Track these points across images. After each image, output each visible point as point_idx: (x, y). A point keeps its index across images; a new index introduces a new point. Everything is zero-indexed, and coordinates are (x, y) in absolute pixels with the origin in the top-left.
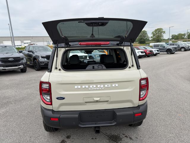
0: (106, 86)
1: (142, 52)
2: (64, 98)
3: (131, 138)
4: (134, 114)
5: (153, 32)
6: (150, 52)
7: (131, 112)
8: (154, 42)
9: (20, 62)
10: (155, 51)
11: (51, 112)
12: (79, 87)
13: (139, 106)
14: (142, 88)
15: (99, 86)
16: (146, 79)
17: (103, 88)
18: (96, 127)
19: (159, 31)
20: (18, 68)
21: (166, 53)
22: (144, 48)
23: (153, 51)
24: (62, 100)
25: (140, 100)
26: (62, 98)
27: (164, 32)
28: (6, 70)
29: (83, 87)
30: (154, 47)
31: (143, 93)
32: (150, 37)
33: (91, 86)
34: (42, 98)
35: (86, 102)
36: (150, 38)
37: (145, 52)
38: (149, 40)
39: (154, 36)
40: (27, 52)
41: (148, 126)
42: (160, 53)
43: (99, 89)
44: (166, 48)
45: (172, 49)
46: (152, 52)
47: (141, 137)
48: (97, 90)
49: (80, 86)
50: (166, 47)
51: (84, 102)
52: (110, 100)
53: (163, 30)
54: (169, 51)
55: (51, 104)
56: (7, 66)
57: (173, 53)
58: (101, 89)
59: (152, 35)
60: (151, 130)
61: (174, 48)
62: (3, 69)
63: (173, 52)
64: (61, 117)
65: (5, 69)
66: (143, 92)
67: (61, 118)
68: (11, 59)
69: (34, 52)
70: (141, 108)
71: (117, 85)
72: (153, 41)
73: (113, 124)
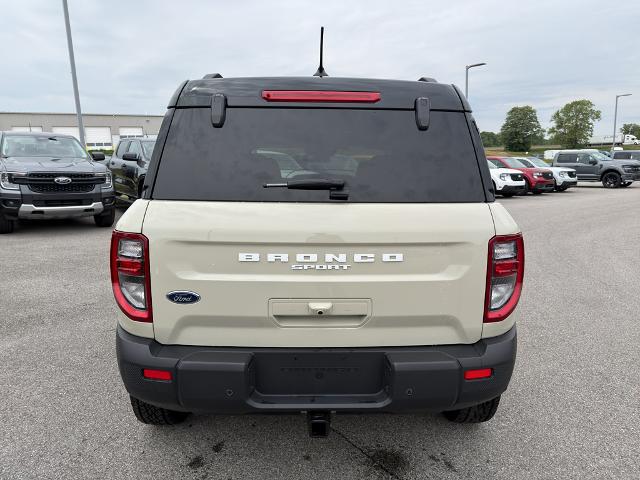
0: (358, 258)
1: (514, 177)
2: (194, 299)
3: (449, 466)
4: (462, 371)
5: (558, 114)
6: (543, 179)
7: (450, 363)
8: (560, 146)
9: (94, 191)
10: (560, 174)
11: (146, 347)
12: (256, 257)
13: (482, 343)
14: (497, 274)
15: (329, 257)
16: (517, 241)
17: (345, 267)
18: (312, 413)
19: (579, 111)
20: (86, 210)
21: (601, 184)
22: (525, 162)
23: (555, 175)
24: (188, 302)
25: (486, 319)
26: (188, 295)
27: (597, 115)
28: (45, 217)
29: (271, 257)
30: (559, 161)
31: (501, 293)
32: (547, 130)
33: (300, 257)
34: (118, 293)
35: (280, 317)
36: (546, 133)
37: (524, 177)
38: (541, 141)
39: (559, 127)
40: (119, 162)
41: (517, 424)
42: (579, 183)
43: (330, 267)
44: (601, 166)
45: (622, 170)
46: (552, 177)
47: (488, 461)
48: (321, 272)
49: (258, 255)
50: (600, 163)
51: (271, 315)
52: (369, 315)
53: (593, 108)
54: (611, 176)
55: (150, 319)
56: (48, 203)
57: (626, 186)
58: (337, 267)
59: (553, 124)
60: (529, 438)
61: (632, 166)
62: (35, 212)
63: (627, 181)
64: (180, 367)
65: (42, 212)
66: (502, 288)
67: (182, 371)
68: (62, 179)
69: (143, 160)
70: (490, 347)
71: (399, 257)
72: (556, 144)
73: (379, 405)
